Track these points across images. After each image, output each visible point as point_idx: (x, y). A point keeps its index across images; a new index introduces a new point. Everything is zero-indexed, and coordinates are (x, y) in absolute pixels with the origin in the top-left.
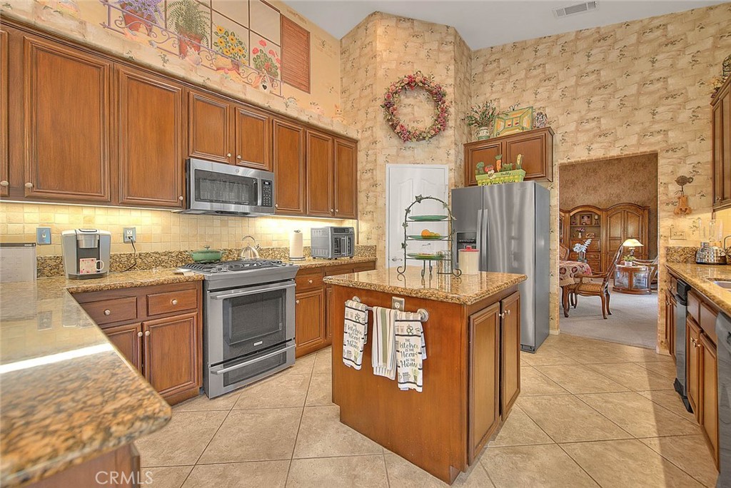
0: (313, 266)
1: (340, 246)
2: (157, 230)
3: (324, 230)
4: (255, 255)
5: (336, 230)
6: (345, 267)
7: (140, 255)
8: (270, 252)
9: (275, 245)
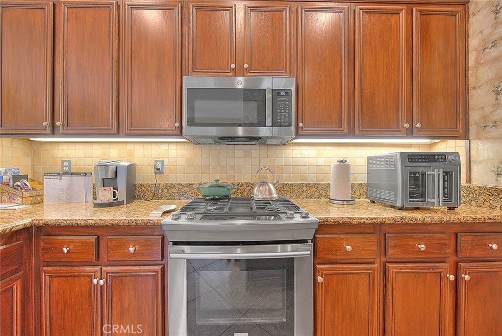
0: (355, 222)
1: (424, 186)
2: (181, 162)
3: (388, 160)
4: (270, 193)
5: (412, 158)
6: (435, 228)
7: (166, 186)
8: (305, 189)
9: (312, 180)
